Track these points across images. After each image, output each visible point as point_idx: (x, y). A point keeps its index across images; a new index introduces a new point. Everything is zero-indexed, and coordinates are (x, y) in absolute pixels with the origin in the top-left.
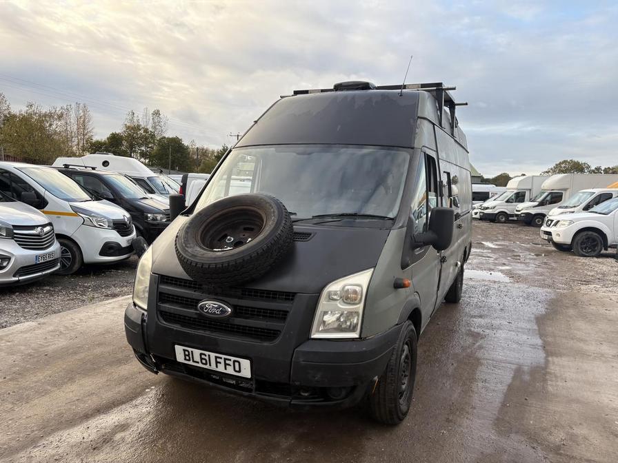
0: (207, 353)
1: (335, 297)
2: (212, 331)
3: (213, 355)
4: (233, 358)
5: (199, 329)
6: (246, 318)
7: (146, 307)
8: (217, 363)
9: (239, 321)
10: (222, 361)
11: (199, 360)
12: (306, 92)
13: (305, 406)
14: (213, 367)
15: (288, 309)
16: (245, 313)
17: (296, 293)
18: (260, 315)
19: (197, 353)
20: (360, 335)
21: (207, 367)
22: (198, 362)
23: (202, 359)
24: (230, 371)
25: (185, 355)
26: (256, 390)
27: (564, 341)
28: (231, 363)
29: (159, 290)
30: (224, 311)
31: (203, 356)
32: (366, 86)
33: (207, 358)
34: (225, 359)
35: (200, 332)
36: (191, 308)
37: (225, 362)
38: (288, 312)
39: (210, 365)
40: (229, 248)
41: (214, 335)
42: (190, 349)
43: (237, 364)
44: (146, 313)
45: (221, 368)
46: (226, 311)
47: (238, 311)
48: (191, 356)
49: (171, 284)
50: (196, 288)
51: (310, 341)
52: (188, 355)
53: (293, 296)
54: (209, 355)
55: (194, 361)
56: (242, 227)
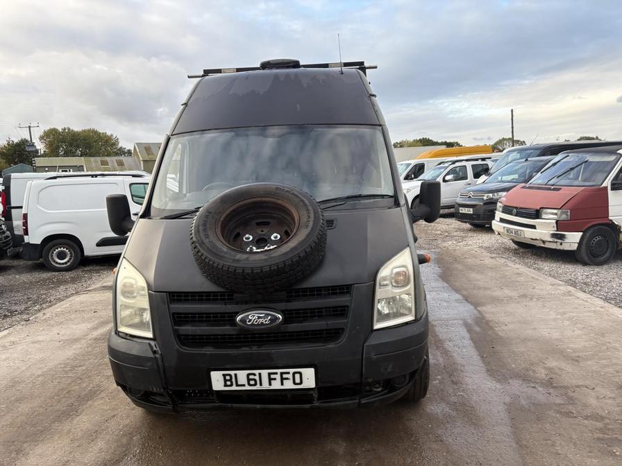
0: (257, 372)
1: (385, 283)
2: (259, 346)
3: (265, 373)
4: (292, 371)
5: (240, 347)
6: (301, 322)
7: (150, 335)
8: (270, 380)
9: (294, 327)
10: (278, 377)
11: (245, 382)
12: (219, 71)
13: (374, 402)
14: (266, 386)
15: (348, 304)
16: (297, 317)
17: (351, 285)
18: (315, 316)
19: (242, 375)
20: (416, 317)
21: (258, 387)
22: (244, 385)
23: (249, 380)
24: (289, 385)
25: (225, 381)
26: (318, 399)
27: (475, 292)
28: (290, 376)
29: (172, 311)
30: (274, 319)
31: (251, 377)
32: (296, 64)
33: (257, 378)
34: (282, 374)
35: (245, 350)
36: (225, 325)
37: (281, 376)
38: (347, 306)
39: (261, 384)
40: (272, 247)
41: (264, 350)
42: (232, 373)
43: (297, 376)
44: (153, 343)
45: (276, 385)
46: (277, 318)
47: (289, 316)
48: (234, 380)
49: (186, 301)
50: (224, 299)
51: (374, 333)
52: (231, 380)
53: (348, 288)
54: (260, 374)
55: (237, 385)
56: (254, 223)
